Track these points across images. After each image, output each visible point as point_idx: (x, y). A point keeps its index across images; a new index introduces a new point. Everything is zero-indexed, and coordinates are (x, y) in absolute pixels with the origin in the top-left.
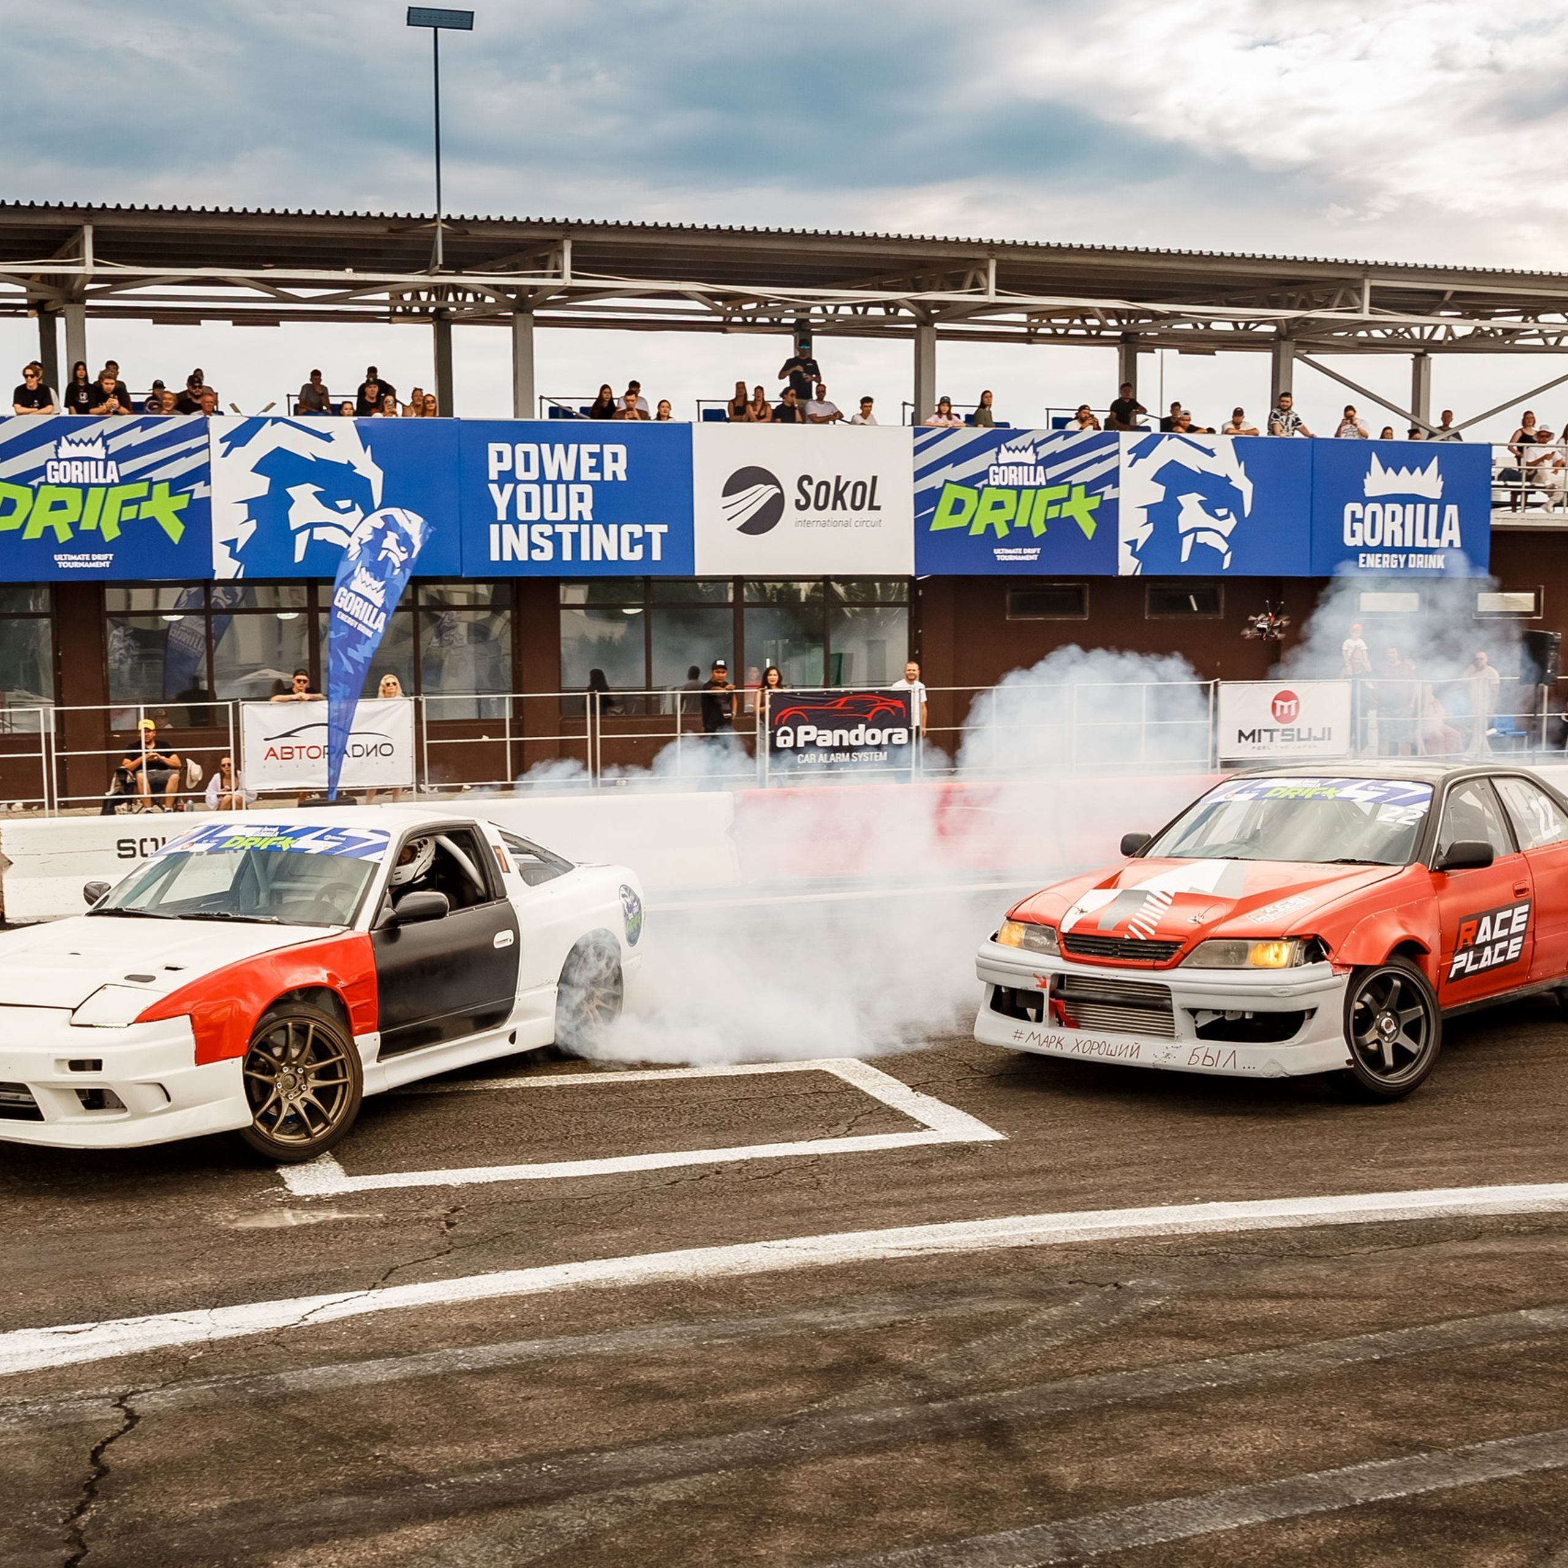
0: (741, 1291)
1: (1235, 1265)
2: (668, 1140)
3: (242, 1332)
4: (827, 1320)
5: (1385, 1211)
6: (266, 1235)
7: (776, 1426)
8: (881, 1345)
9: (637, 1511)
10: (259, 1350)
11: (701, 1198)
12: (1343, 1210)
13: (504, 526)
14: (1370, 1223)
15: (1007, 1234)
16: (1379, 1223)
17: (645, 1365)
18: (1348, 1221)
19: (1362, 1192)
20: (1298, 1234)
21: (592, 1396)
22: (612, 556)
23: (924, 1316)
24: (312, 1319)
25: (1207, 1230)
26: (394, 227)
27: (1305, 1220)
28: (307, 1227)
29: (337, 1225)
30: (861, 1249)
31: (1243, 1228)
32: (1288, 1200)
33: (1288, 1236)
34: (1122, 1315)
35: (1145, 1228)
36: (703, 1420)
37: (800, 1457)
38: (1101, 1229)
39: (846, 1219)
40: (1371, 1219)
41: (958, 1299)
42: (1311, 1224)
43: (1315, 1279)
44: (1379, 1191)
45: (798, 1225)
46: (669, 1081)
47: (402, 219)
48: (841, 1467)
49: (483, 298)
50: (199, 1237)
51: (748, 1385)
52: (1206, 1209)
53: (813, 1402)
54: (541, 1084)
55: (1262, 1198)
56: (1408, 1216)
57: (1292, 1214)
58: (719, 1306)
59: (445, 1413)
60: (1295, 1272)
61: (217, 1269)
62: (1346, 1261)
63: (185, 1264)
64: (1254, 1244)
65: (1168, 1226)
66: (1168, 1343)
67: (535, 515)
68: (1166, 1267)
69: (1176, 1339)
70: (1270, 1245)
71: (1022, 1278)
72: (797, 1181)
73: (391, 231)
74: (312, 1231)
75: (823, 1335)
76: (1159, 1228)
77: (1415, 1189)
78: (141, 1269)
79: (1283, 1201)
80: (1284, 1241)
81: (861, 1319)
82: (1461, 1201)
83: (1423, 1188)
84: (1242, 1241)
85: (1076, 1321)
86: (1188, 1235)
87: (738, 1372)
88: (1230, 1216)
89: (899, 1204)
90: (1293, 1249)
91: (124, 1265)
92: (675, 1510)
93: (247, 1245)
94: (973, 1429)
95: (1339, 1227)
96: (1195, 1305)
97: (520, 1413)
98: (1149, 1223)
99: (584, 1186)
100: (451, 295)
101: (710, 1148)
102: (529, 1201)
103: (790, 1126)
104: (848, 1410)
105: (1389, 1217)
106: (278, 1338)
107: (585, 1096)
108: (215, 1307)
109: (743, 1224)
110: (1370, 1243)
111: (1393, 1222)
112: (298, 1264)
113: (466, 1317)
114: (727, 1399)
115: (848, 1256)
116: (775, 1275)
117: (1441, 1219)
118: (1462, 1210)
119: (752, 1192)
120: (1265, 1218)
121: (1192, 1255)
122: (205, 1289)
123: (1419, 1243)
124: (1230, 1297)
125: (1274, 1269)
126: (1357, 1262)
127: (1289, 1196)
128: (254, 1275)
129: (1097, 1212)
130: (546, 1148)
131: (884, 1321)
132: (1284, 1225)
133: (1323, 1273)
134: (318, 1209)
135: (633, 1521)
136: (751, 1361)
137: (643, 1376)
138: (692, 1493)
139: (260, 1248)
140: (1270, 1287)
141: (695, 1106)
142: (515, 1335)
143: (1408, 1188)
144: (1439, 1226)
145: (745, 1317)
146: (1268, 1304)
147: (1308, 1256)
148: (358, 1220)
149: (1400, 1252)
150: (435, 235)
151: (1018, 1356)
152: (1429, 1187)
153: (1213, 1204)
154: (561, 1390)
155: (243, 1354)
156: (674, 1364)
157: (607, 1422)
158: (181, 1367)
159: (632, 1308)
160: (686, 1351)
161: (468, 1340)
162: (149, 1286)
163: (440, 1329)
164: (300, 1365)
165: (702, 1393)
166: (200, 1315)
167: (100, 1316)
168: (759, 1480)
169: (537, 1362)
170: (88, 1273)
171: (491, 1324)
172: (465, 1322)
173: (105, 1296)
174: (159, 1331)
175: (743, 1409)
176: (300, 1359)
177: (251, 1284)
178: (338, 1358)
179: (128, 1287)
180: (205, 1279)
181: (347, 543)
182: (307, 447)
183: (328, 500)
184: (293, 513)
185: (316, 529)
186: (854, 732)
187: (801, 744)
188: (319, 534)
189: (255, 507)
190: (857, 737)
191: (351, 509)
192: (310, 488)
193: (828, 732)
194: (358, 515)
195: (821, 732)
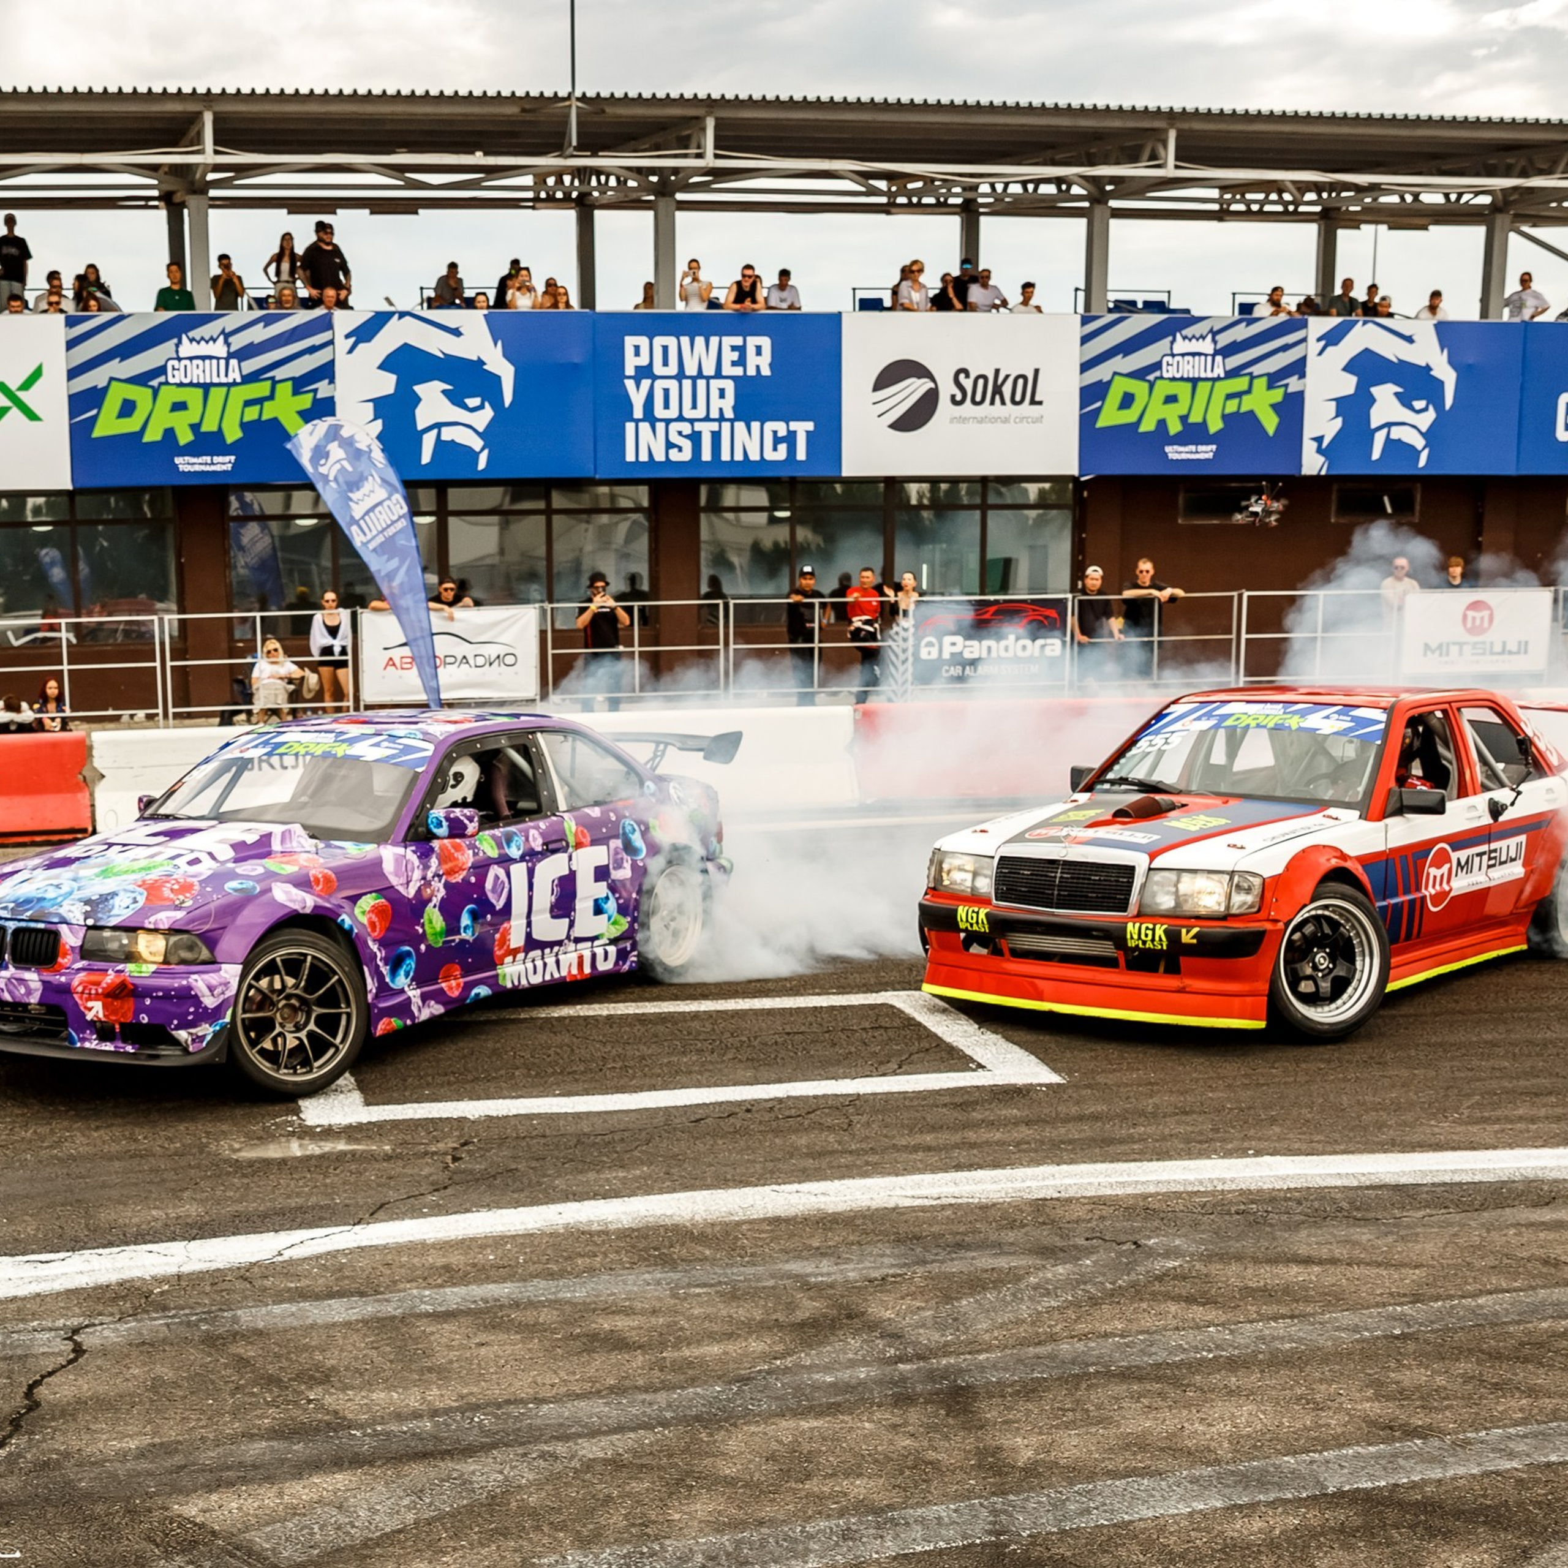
0: (736, 1238)
1: (1271, 1225)
2: (707, 1074)
3: (214, 1266)
4: (817, 1271)
5: (1454, 1172)
6: (267, 1164)
7: (730, 1383)
8: (866, 1300)
9: (558, 1467)
10: (225, 1286)
11: (722, 1137)
12: (1407, 1169)
13: (641, 424)
14: (1433, 1184)
15: (1034, 1184)
16: (1445, 1184)
17: (613, 1312)
18: (1411, 1181)
19: (1435, 1150)
20: (1351, 1194)
21: (547, 1343)
22: (754, 456)
23: (920, 1270)
24: (287, 1255)
25: (1253, 1187)
26: (527, 107)
27: (1363, 1179)
28: (309, 1158)
29: (341, 1157)
30: (875, 1196)
31: (1292, 1186)
32: (1351, 1156)
33: (1339, 1196)
34: (1133, 1276)
35: (1186, 1182)
36: (656, 1372)
37: (744, 1417)
38: (1137, 1182)
39: (867, 1163)
40: (1436, 1180)
41: (962, 1253)
42: (1368, 1183)
43: (1355, 1244)
44: (1454, 1149)
45: (815, 1169)
46: (725, 1012)
47: (535, 98)
48: (786, 1429)
49: (625, 182)
50: (198, 1166)
51: (712, 1337)
52: (1258, 1164)
53: (776, 1358)
54: (591, 1013)
55: (1323, 1153)
56: (1477, 1179)
57: (1350, 1171)
58: (708, 1252)
59: (392, 1357)
60: (1335, 1236)
61: (207, 1199)
62: (1394, 1225)
63: (176, 1194)
64: (1299, 1203)
65: (1211, 1180)
66: (1173, 1308)
67: (673, 413)
68: (1196, 1224)
69: (1183, 1304)
70: (1316, 1204)
71: (1036, 1233)
72: (829, 1121)
73: (524, 110)
74: (313, 1162)
75: (806, 1286)
76: (1201, 1183)
77: (1495, 1148)
78: (128, 1197)
79: (1345, 1157)
80: (1334, 1201)
81: (852, 1272)
82: (1542, 1163)
83: (1504, 1148)
84: (1286, 1199)
85: (1083, 1280)
86: (1229, 1192)
87: (707, 1324)
88: (1282, 1172)
89: (929, 1149)
90: (1341, 1210)
91: (115, 1193)
92: (599, 1468)
93: (244, 1176)
94: (937, 1394)
95: (1397, 1188)
96: (1215, 1268)
97: (469, 1361)
98: (1191, 1177)
99: (605, 1121)
100: (594, 179)
101: (748, 1084)
102: (544, 1136)
103: (838, 1063)
104: (809, 1369)
105: (1457, 1179)
106: (246, 1274)
107: (631, 1025)
108: (194, 1239)
109: (758, 1166)
110: (1427, 1206)
111: (1460, 1184)
112: (289, 1197)
113: (444, 1256)
114: (686, 1352)
115: (859, 1203)
116: (776, 1221)
117: (1514, 1182)
118: (1540, 1174)
119: (777, 1132)
120: (1320, 1175)
121: (1229, 1213)
122: (189, 1221)
123: (1483, 1207)
124: (1256, 1261)
125: (1313, 1231)
126: (1408, 1227)
127: (1352, 1152)
128: (240, 1207)
129: (1138, 1164)
130: (576, 1080)
131: (876, 1274)
132: (1339, 1183)
133: (1365, 1238)
134: (326, 1140)
135: (553, 1478)
136: (724, 1313)
137: (606, 1324)
138: (621, 1451)
139: (256, 1179)
140: (1303, 1251)
141: (744, 1039)
142: (488, 1278)
143: (1487, 1147)
144: (1509, 1190)
145: (732, 1265)
146: (1295, 1269)
147: (1355, 1218)
148: (364, 1151)
149: (1458, 1217)
150: (567, 116)
151: (1008, 1316)
152: (1510, 1146)
153: (1267, 1158)
154: (518, 1337)
155: (208, 1289)
156: (643, 1313)
157: (555, 1372)
158: (143, 1301)
159: (617, 1252)
160: (660, 1299)
161: (439, 1281)
162: (134, 1215)
163: (413, 1268)
164: (261, 1302)
165: (663, 1345)
166: (177, 1248)
167: (75, 1245)
168: (694, 1440)
169: (501, 1307)
170: (78, 1201)
171: (466, 1264)
172: (441, 1261)
173: (87, 1225)
174: (131, 1263)
175: (701, 1363)
176: (263, 1296)
177: (237, 1216)
178: (303, 1295)
179: (113, 1216)
180: (191, 1210)
181: (477, 443)
182: (435, 343)
183: (456, 398)
184: (420, 412)
185: (444, 429)
186: (1003, 643)
187: (946, 655)
188: (447, 434)
189: (381, 406)
190: (1006, 649)
191: (481, 407)
192: (437, 386)
193: (975, 643)
194: (488, 413)
195: (968, 643)
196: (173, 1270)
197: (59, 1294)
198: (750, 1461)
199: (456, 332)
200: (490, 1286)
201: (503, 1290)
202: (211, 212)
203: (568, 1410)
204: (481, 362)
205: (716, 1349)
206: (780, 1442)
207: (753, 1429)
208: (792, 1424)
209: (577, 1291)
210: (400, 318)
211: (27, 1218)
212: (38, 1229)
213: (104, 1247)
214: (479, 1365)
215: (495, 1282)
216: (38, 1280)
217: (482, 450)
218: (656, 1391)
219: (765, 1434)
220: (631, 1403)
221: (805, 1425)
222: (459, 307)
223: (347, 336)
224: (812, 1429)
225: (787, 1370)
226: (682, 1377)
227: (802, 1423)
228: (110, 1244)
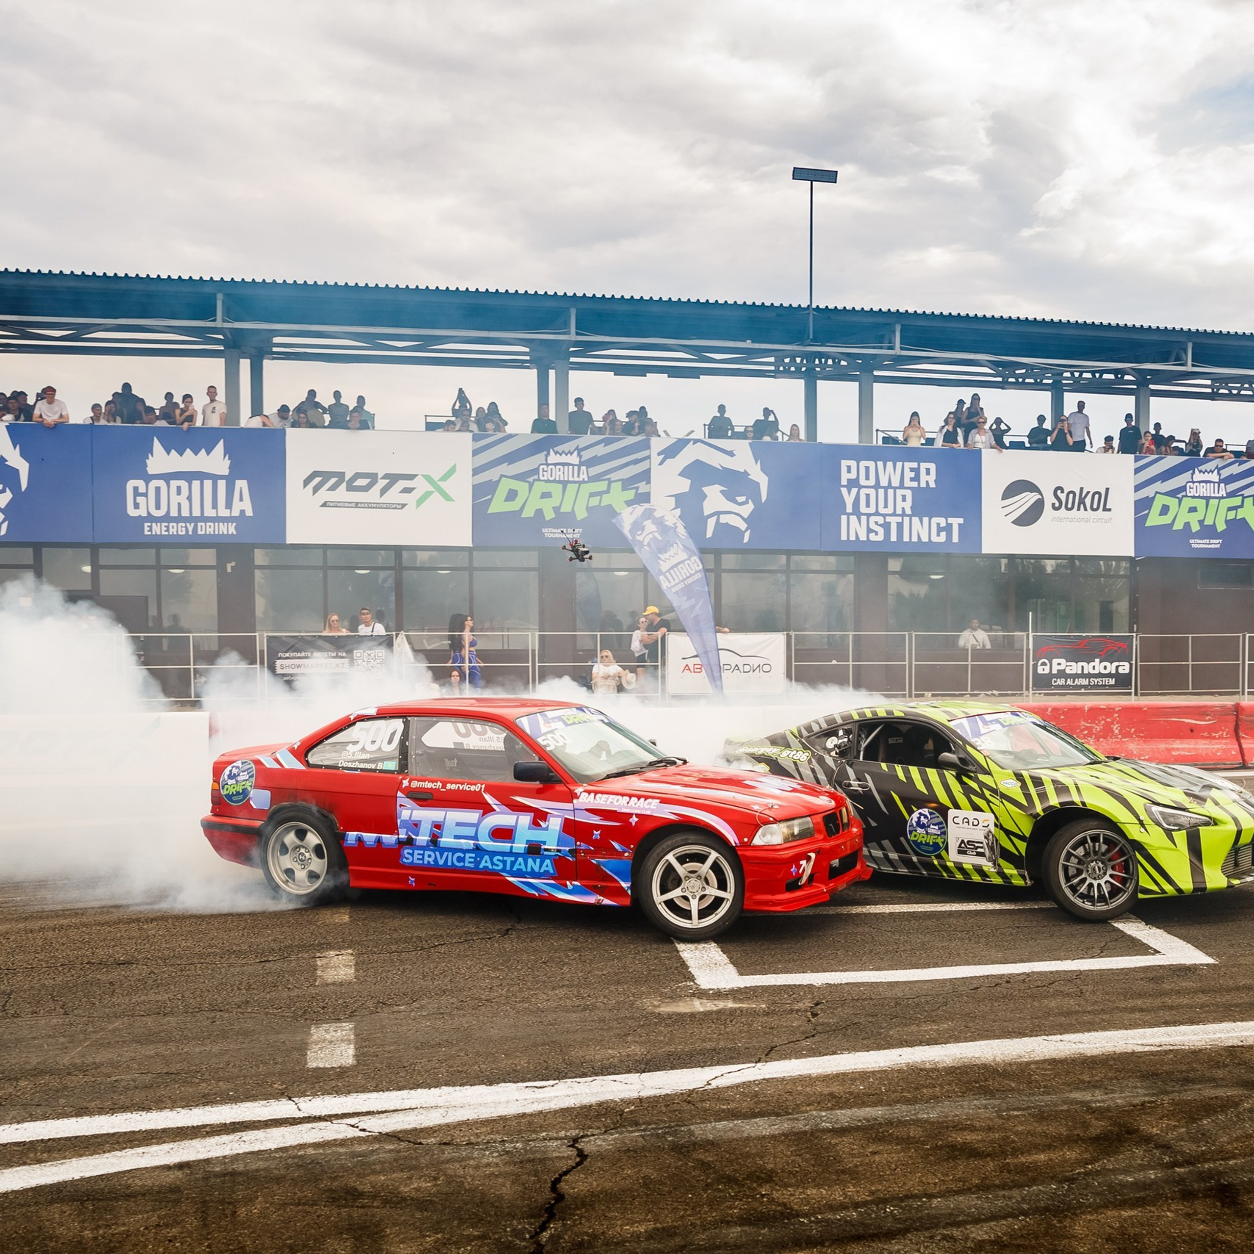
0: (1029, 1074)
3: (665, 1092)
4: (1094, 1099)
6: (681, 1018)
7: (1060, 1182)
8: (1135, 1120)
9: (959, 1246)
10: (675, 1107)
11: (996, 1001)
13: (851, 517)
15: (1223, 1036)
17: (961, 1129)
21: (921, 1152)
22: (925, 539)
23: (1166, 1098)
24: (715, 1085)
28: (710, 1013)
29: (732, 1012)
30: (1116, 1044)
36: (1006, 1175)
37: (1080, 1208)
39: (1103, 1021)
41: (1191, 1086)
45: (1069, 1025)
46: (970, 912)
48: (1112, 1217)
50: (633, 1018)
51: (1038, 1148)
53: (1087, 1164)
54: (878, 911)
58: (1013, 1085)
59: (813, 1162)
61: (645, 1043)
63: (622, 1038)
71: (1237, 1071)
72: (1066, 990)
74: (714, 1016)
75: (1091, 1111)
78: (590, 1040)
81: (1119, 1099)
87: (1030, 1138)
91: (578, 1037)
92: (988, 1246)
93: (667, 1025)
94: (1209, 1190)
97: (867, 1163)
99: (911, 989)
101: (1001, 963)
102: (871, 999)
103: (1058, 948)
104: (1114, 1172)
106: (688, 1098)
107: (909, 921)
108: (646, 1073)
109: (1028, 1022)
112: (704, 1041)
113: (827, 1087)
114: (1023, 1159)
115: (1107, 1049)
116: (1053, 1062)
119: (1033, 997)
122: (637, 1059)
128: (673, 1051)
130: (882, 959)
131: (1136, 1101)
134: (719, 1000)
136: (1039, 1129)
137: (958, 1138)
138: (999, 1234)
139: (676, 1028)
141: (989, 931)
142: (863, 1103)
145: (1033, 1094)
148: (747, 1009)
151: (1240, 1133)
154: (899, 1147)
155: (664, 1109)
156: (982, 1129)
157: (934, 1174)
158: (619, 1118)
159: (949, 1084)
160: (991, 1119)
161: (829, 1105)
162: (597, 1054)
163: (808, 1096)
164: (705, 1120)
165: (1004, 1153)
166: (633, 1078)
167: (560, 1075)
168: (1050, 1226)
169: (880, 1124)
170: (552, 1042)
171: (845, 1093)
172: (826, 1091)
173: (564, 1060)
174: (603, 1089)
175: (1034, 1167)
176: (706, 1116)
177: (669, 1055)
178: (733, 1115)
179: (581, 1054)
180: (636, 1050)
181: (743, 526)
182: (717, 460)
183: (730, 496)
184: (706, 504)
185: (721, 516)
186: (1092, 664)
187: (1054, 672)
188: (724, 519)
189: (680, 499)
190: (1094, 668)
191: (746, 502)
192: (718, 488)
193: (1074, 664)
194: (750, 507)
195: (1069, 664)
196: (635, 1095)
197: (556, 1112)
198: (1095, 1242)
199: (731, 454)
200: (867, 1109)
201: (878, 1112)
202: (570, 372)
203: (952, 1203)
204: (746, 473)
205: (1042, 1157)
206: (1112, 1227)
207: (1089, 1217)
208: (1115, 1213)
209: (932, 1113)
210: (694, 444)
211: (518, 1054)
212: (529, 1063)
213: (580, 1077)
214: (877, 1167)
215: (869, 1106)
216: (539, 1101)
217: (746, 530)
218: (1010, 1188)
219: (1099, 1221)
220: (996, 1197)
221: (1125, 1214)
222: (730, 438)
223: (659, 454)
224: (1131, 1217)
225: (1098, 1173)
226: (1025, 1178)
227: (1123, 1213)
228: (584, 1075)
